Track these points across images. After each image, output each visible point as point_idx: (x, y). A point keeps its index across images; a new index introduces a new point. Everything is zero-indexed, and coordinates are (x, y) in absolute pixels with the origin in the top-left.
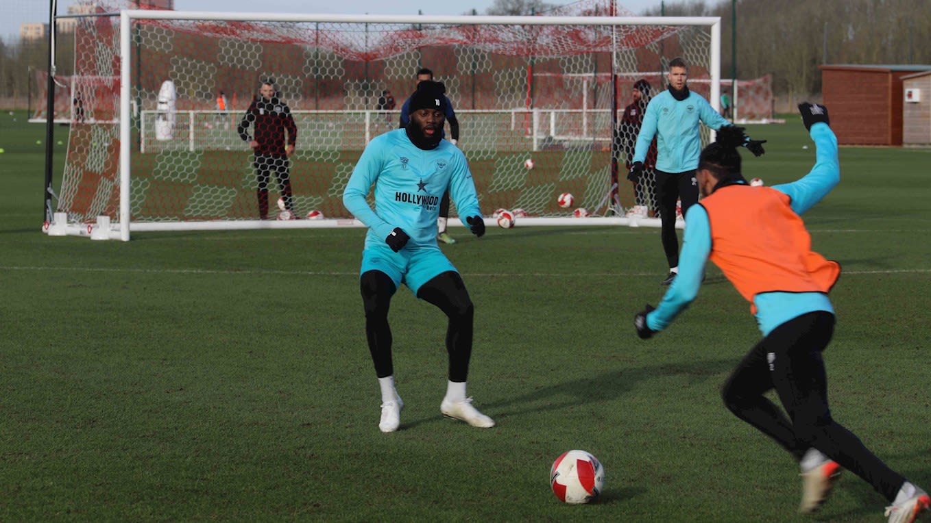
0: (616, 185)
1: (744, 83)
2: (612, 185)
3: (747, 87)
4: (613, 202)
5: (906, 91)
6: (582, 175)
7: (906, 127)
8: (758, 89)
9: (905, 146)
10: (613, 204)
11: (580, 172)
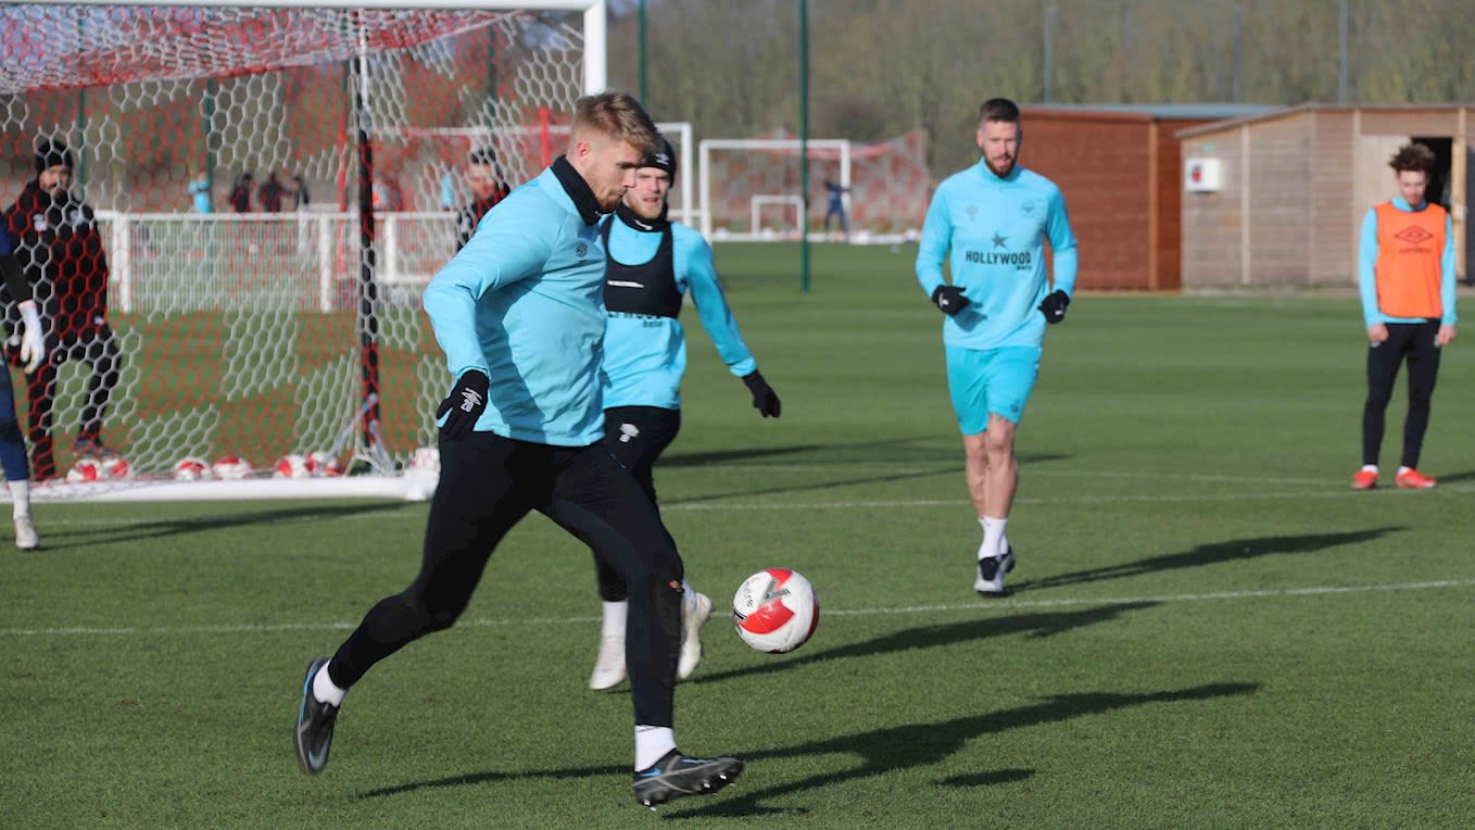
0: (373, 398)
1: (865, 150)
2: (365, 399)
3: (873, 159)
4: (368, 439)
5: (1189, 165)
6: (280, 384)
7: (1188, 247)
8: (897, 163)
9: (1188, 292)
10: (368, 445)
11: (274, 375)
